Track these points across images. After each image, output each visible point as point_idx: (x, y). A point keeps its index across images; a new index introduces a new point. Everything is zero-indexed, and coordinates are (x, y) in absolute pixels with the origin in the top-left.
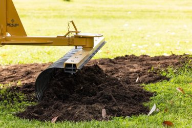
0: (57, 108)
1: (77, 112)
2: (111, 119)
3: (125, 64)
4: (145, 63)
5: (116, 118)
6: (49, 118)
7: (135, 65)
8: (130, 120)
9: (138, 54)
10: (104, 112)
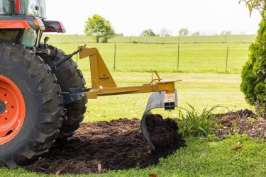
0: (60, 163)
1: (77, 166)
2: (105, 172)
3: (118, 126)
4: (135, 125)
5: (110, 171)
6: (53, 171)
7: (127, 127)
8: (122, 173)
9: (130, 118)
10: (100, 166)
